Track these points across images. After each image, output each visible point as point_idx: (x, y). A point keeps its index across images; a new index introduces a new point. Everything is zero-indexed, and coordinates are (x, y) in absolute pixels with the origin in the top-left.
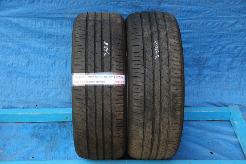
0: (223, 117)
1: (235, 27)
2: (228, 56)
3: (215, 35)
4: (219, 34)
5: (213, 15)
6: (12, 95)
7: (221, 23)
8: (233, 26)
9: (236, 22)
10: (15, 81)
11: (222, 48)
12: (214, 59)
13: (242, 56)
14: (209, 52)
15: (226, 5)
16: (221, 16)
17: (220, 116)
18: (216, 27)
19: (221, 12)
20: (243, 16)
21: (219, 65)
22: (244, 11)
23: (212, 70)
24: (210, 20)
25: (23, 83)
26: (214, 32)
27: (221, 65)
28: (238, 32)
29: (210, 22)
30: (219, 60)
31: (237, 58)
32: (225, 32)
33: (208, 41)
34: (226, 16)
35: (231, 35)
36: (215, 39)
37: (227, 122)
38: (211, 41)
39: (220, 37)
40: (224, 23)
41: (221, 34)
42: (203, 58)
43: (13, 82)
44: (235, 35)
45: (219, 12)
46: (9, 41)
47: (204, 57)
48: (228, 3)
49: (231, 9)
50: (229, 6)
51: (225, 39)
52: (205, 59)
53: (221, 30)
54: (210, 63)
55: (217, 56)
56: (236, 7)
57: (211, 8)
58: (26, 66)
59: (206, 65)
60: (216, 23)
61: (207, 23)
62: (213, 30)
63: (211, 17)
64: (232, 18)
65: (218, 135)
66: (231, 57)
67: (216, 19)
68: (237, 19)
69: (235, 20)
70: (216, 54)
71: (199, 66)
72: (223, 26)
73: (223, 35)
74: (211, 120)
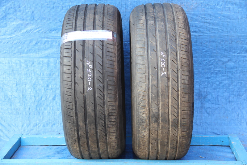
0: (223, 142)
1: (228, 64)
2: (226, 90)
3: (212, 71)
4: (216, 70)
5: (208, 54)
6: (39, 125)
7: (217, 60)
8: (227, 63)
9: (229, 61)
10: (42, 113)
11: (219, 83)
12: (214, 93)
13: (238, 91)
14: (209, 87)
15: (219, 45)
16: (215, 55)
17: (220, 141)
18: (212, 64)
19: (215, 51)
20: (233, 55)
21: (218, 99)
22: (234, 51)
23: (212, 104)
24: (207, 58)
25: (49, 114)
26: (211, 68)
27: (220, 99)
28: (232, 69)
29: (207, 60)
30: (218, 94)
31: (233, 93)
32: (220, 69)
33: (206, 77)
34: (220, 55)
35: (225, 71)
36: (212, 75)
37: (227, 147)
38: (209, 77)
39: (217, 73)
40: (219, 60)
41: (217, 70)
42: (203, 92)
43: (41, 114)
44: (229, 71)
45: (214, 51)
46: (40, 79)
47: (205, 92)
48: (220, 43)
49: (223, 48)
50: (221, 45)
51: (221, 75)
52: (205, 94)
53: (217, 68)
54: (210, 97)
55: (216, 91)
56: (227, 46)
57: (206, 47)
58: (53, 100)
59: (207, 99)
60: (212, 60)
61: (205, 61)
62: (210, 67)
63: (208, 55)
64: (225, 57)
65: (217, 153)
66: (228, 92)
67: (212, 57)
68: (229, 57)
69: (228, 59)
70: (214, 89)
71: (201, 100)
72: (217, 64)
73: (219, 71)
74: (212, 145)
